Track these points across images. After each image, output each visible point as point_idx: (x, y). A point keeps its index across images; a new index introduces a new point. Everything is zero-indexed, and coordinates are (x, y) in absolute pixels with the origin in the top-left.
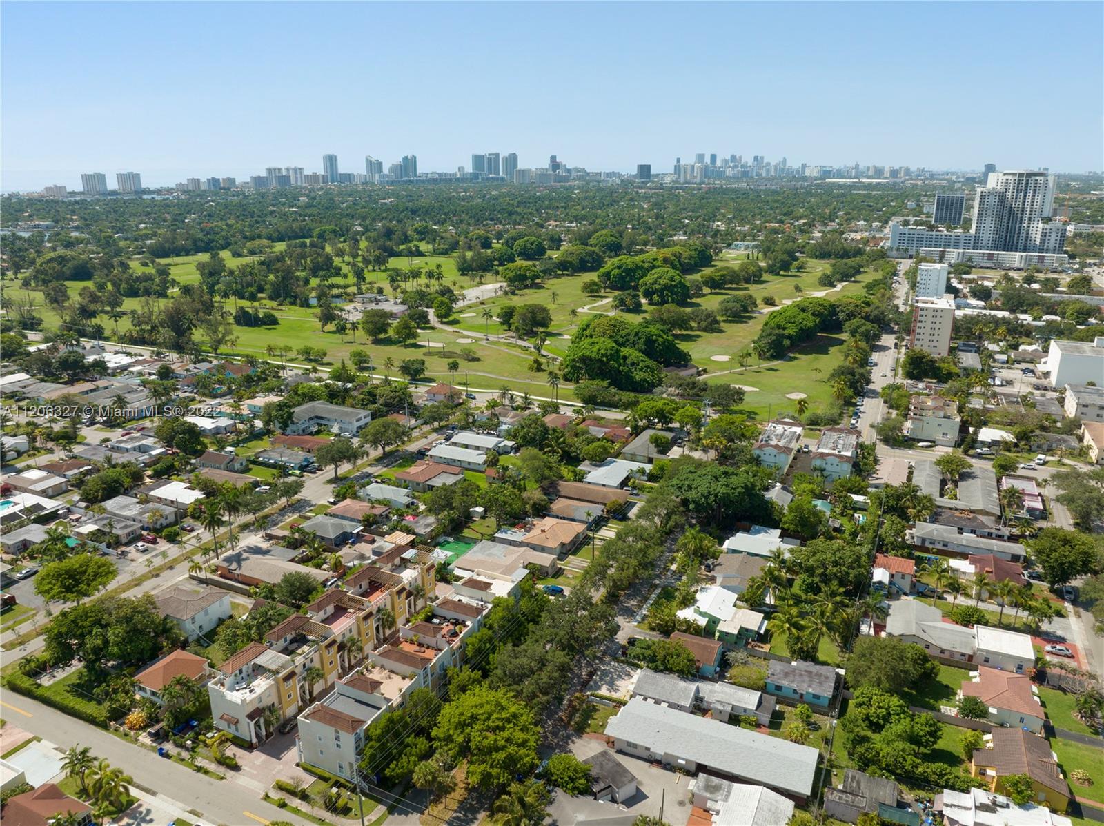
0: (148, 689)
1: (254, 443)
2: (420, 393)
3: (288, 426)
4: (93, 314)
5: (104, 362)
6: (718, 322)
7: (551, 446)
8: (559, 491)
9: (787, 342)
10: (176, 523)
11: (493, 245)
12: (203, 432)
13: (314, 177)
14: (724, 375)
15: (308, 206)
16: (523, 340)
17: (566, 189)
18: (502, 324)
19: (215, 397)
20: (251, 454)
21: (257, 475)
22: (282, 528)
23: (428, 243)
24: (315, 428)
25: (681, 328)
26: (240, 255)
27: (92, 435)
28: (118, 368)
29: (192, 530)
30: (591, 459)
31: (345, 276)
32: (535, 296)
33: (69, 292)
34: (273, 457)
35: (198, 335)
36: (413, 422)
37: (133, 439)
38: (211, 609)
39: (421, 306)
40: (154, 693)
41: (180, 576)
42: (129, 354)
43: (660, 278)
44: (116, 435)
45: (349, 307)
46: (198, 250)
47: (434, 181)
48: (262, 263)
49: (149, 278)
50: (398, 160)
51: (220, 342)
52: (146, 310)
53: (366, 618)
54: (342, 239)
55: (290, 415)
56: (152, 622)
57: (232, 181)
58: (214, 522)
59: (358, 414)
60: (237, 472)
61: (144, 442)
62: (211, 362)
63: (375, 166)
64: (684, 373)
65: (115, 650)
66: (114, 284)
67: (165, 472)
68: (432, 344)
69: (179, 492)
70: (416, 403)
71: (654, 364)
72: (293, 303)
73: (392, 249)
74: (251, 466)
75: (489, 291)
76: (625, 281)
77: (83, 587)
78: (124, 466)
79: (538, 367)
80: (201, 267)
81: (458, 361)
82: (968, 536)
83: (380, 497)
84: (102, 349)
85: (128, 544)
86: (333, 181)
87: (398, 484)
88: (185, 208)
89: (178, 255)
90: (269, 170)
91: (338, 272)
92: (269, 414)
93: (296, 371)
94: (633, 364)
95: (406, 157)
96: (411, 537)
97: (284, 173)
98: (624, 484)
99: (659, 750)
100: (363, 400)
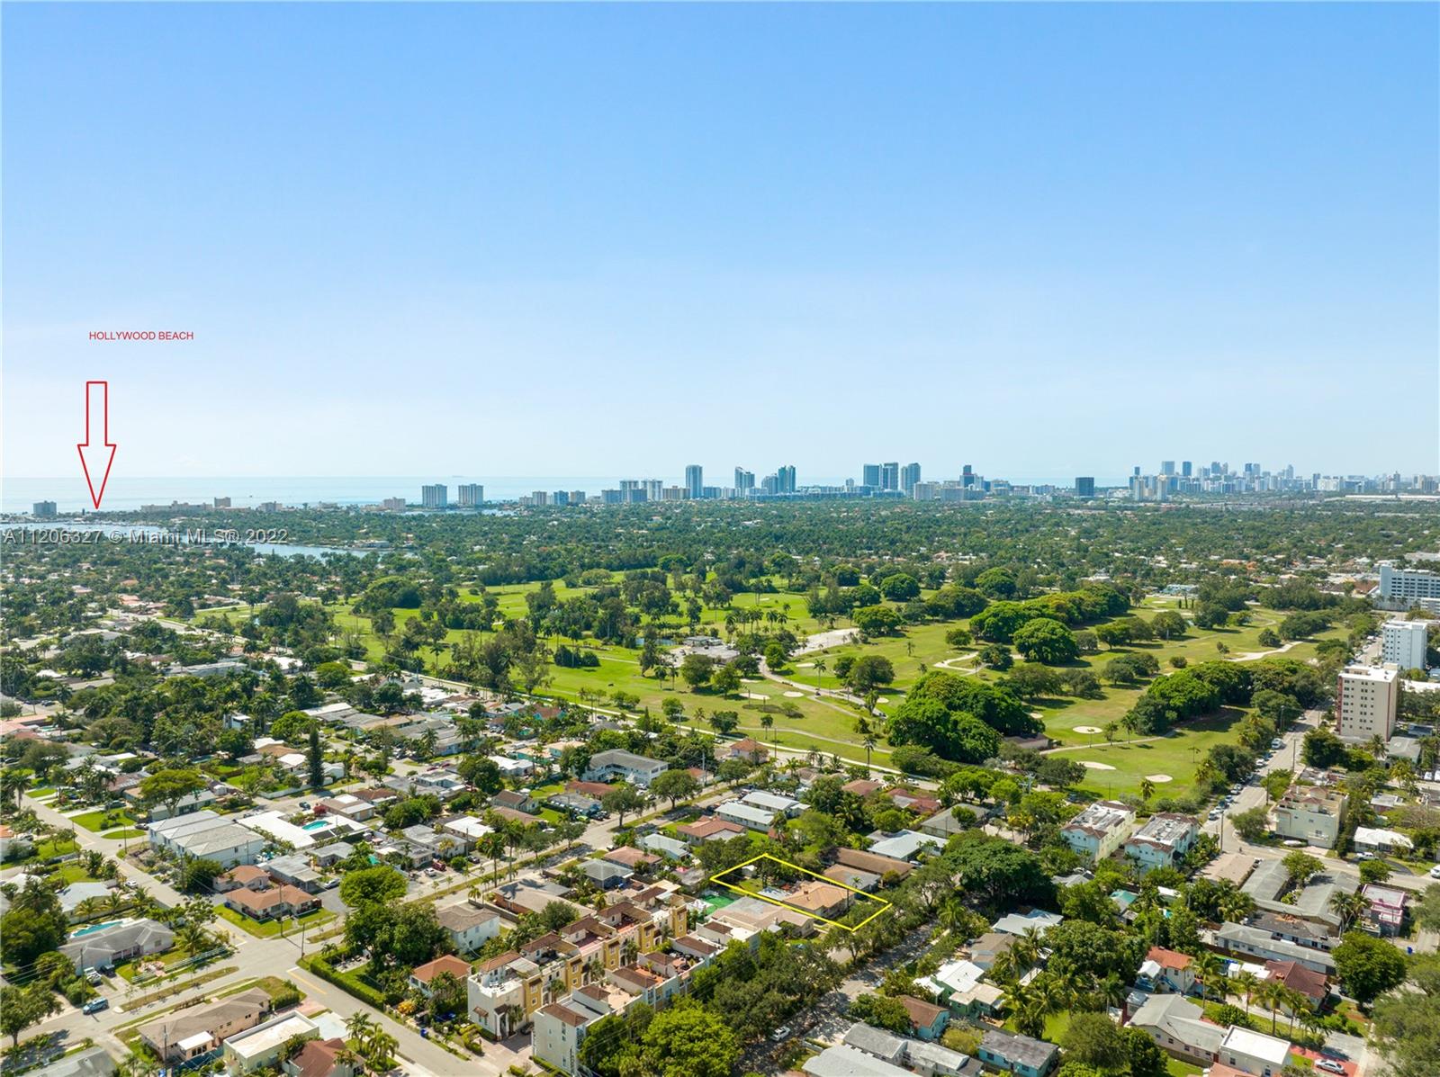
0: (420, 981)
1: (550, 787)
2: (725, 751)
3: (584, 772)
4: (416, 647)
5: (420, 696)
6: (1098, 687)
7: (843, 811)
8: (838, 857)
9: (1172, 715)
10: (464, 855)
11: (861, 581)
12: (503, 772)
13: (675, 490)
14: (1082, 750)
15: (661, 528)
16: (859, 696)
17: (977, 508)
18: (840, 677)
19: (520, 739)
20: (544, 798)
21: (547, 817)
22: (560, 868)
23: (782, 577)
24: (610, 777)
25: (1049, 691)
26: (574, 586)
27: (400, 767)
28: (432, 703)
29: (478, 862)
30: (883, 828)
31: (681, 615)
32: (892, 645)
33: (396, 621)
34: (563, 801)
35: (515, 674)
36: (710, 778)
37: (437, 774)
38: (481, 927)
39: (755, 651)
40: (424, 986)
41: (461, 900)
42: (445, 690)
43: (1038, 630)
44: (422, 769)
45: (677, 651)
46: (530, 578)
47: (816, 497)
48: (594, 597)
49: (474, 609)
50: (773, 471)
51: (535, 682)
52: (467, 645)
53: (612, 946)
54: (688, 570)
55: (587, 761)
56: (431, 927)
57: (581, 495)
58: (497, 853)
59: (655, 765)
60: (529, 813)
61: (447, 778)
62: (523, 703)
63: (745, 479)
64: (1027, 746)
65: (398, 946)
66: (440, 614)
67: (462, 806)
68: (753, 696)
69: (471, 826)
70: (718, 758)
71: (993, 732)
72: (619, 643)
73: (741, 584)
74: (542, 809)
75: (838, 637)
76: (1000, 632)
77: (379, 895)
78: (426, 798)
79: (863, 727)
80: (531, 597)
81: (772, 715)
82: (1286, 943)
83: (657, 848)
84: (420, 682)
85: (419, 869)
86: (695, 497)
87: (676, 836)
88: (526, 527)
89: (509, 583)
90: (624, 483)
91: (675, 609)
92: (567, 758)
93: (604, 717)
94: (964, 730)
95: (784, 469)
96: (677, 887)
97: (640, 486)
98: (912, 856)
100: (662, 751)
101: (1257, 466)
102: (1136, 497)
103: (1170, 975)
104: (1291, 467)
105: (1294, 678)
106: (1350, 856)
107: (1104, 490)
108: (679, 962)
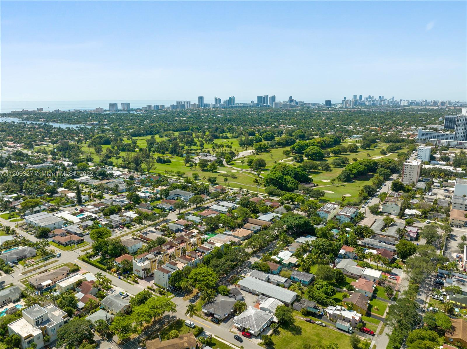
0: (117, 262)
1: (156, 201)
2: (212, 189)
3: (167, 197)
4: (110, 157)
5: (112, 174)
6: (330, 167)
7: (250, 207)
8: (248, 221)
9: (352, 176)
10: (130, 223)
11: (256, 134)
12: (141, 197)
13: (195, 105)
15: (190, 117)
17: (293, 110)
18: (249, 165)
19: (146, 187)
20: (155, 205)
21: (156, 211)
22: (161, 227)
23: (230, 133)
24: (176, 198)
25: (314, 169)
26: (162, 137)
27: (107, 196)
28: (116, 176)
29: (134, 225)
30: (262, 212)
31: (197, 146)
32: (265, 155)
33: (103, 149)
34: (161, 206)
35: (143, 166)
36: (208, 198)
37: (119, 198)
38: (136, 245)
39: (222, 158)
40: (119, 263)
41: (130, 237)
42: (120, 171)
43: (312, 150)
44: (114, 197)
45: (196, 158)
46: (147, 134)
47: (241, 107)
48: (169, 140)
49: (129, 145)
50: (227, 98)
51: (150, 168)
52: (127, 157)
53: (178, 249)
54: (200, 131)
55: (168, 193)
56: (120, 246)
57: (163, 106)
58: (140, 222)
59: (190, 194)
60: (150, 210)
61: (123, 199)
62: (147, 175)
63: (218, 101)
64: (307, 186)
65: (110, 252)
66: (117, 147)
67: (128, 208)
68: (221, 172)
69: (132, 214)
70: (210, 192)
71: (297, 182)
72: (177, 156)
73: (217, 136)
74: (154, 208)
75: (248, 153)
76: (300, 150)
77: (103, 236)
78: (116, 206)
79: (256, 181)
80: (148, 141)
81: (228, 178)
82: (383, 243)
83: (191, 219)
84: (112, 169)
85: (115, 228)
86: (201, 107)
87: (197, 216)
88: (145, 117)
89: (140, 136)
90: (177, 102)
91: (195, 144)
92: (162, 192)
93: (173, 179)
94: (288, 181)
95: (231, 97)
96: (198, 231)
97: (183, 103)
98: (271, 220)
99: (251, 288)
100: (192, 189)
101: (383, 97)
102: (344, 107)
103: (348, 254)
104: (393, 97)
105: (390, 164)
106: (403, 218)
107: (334, 104)
108: (199, 254)
